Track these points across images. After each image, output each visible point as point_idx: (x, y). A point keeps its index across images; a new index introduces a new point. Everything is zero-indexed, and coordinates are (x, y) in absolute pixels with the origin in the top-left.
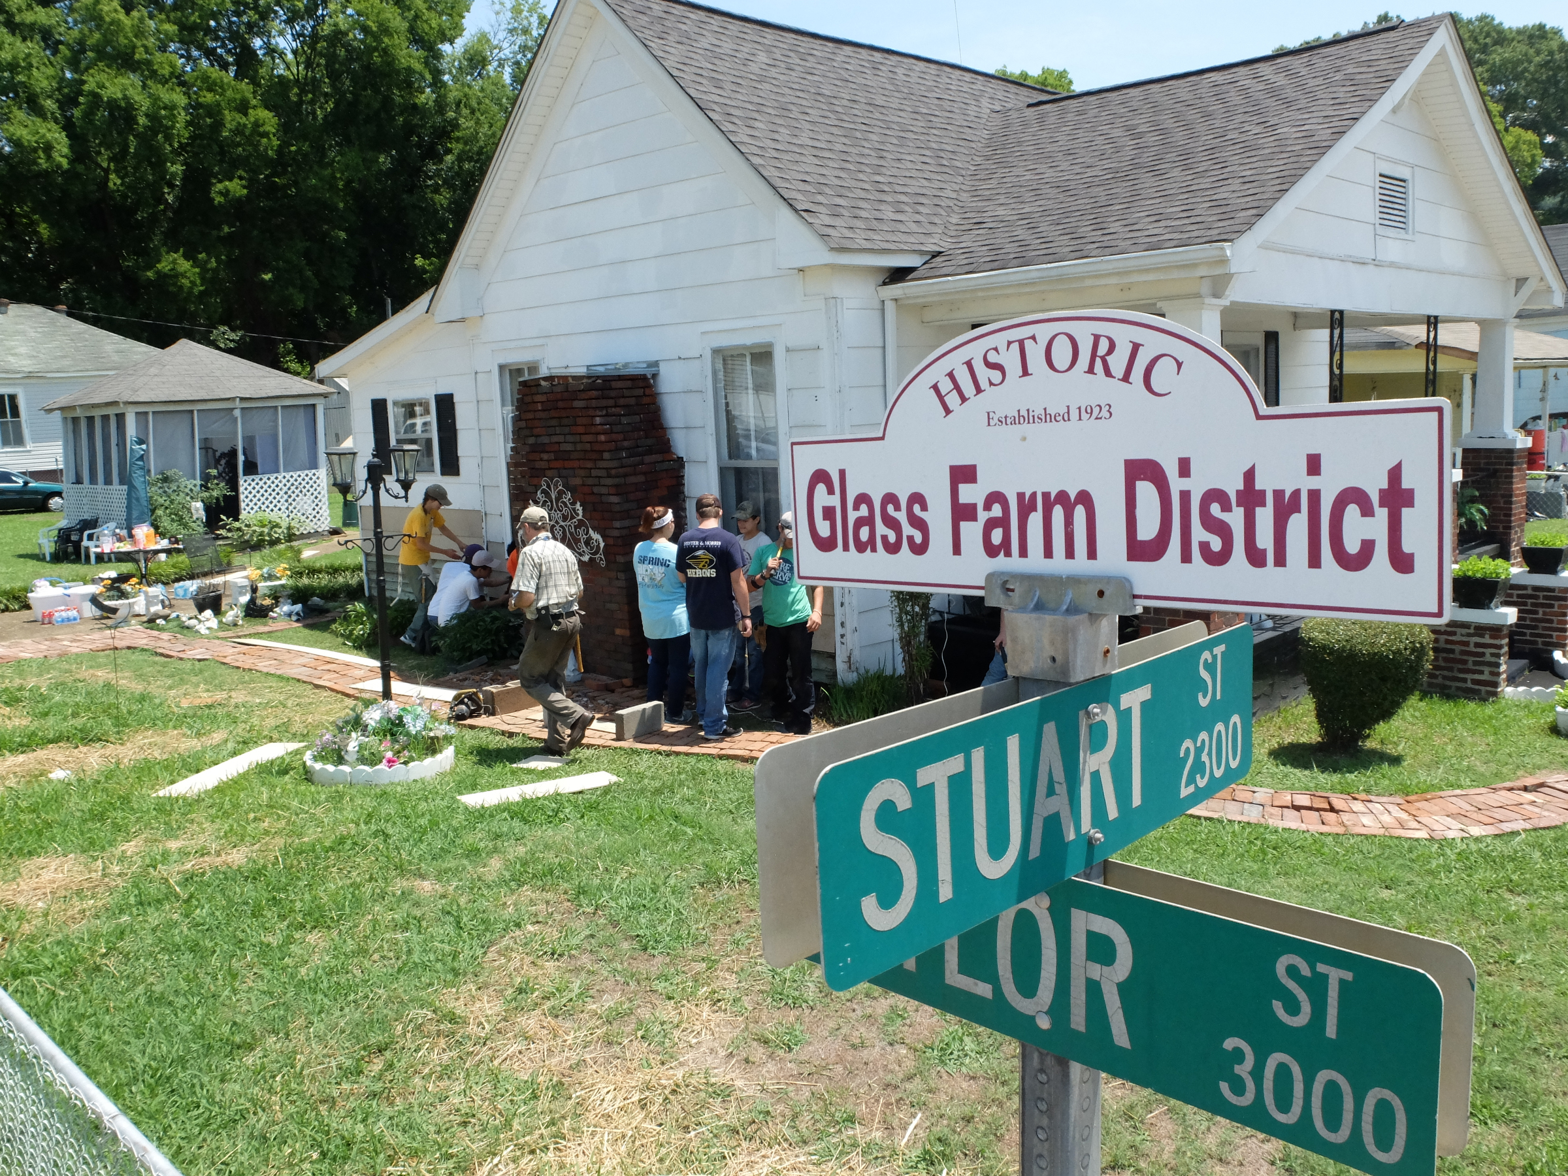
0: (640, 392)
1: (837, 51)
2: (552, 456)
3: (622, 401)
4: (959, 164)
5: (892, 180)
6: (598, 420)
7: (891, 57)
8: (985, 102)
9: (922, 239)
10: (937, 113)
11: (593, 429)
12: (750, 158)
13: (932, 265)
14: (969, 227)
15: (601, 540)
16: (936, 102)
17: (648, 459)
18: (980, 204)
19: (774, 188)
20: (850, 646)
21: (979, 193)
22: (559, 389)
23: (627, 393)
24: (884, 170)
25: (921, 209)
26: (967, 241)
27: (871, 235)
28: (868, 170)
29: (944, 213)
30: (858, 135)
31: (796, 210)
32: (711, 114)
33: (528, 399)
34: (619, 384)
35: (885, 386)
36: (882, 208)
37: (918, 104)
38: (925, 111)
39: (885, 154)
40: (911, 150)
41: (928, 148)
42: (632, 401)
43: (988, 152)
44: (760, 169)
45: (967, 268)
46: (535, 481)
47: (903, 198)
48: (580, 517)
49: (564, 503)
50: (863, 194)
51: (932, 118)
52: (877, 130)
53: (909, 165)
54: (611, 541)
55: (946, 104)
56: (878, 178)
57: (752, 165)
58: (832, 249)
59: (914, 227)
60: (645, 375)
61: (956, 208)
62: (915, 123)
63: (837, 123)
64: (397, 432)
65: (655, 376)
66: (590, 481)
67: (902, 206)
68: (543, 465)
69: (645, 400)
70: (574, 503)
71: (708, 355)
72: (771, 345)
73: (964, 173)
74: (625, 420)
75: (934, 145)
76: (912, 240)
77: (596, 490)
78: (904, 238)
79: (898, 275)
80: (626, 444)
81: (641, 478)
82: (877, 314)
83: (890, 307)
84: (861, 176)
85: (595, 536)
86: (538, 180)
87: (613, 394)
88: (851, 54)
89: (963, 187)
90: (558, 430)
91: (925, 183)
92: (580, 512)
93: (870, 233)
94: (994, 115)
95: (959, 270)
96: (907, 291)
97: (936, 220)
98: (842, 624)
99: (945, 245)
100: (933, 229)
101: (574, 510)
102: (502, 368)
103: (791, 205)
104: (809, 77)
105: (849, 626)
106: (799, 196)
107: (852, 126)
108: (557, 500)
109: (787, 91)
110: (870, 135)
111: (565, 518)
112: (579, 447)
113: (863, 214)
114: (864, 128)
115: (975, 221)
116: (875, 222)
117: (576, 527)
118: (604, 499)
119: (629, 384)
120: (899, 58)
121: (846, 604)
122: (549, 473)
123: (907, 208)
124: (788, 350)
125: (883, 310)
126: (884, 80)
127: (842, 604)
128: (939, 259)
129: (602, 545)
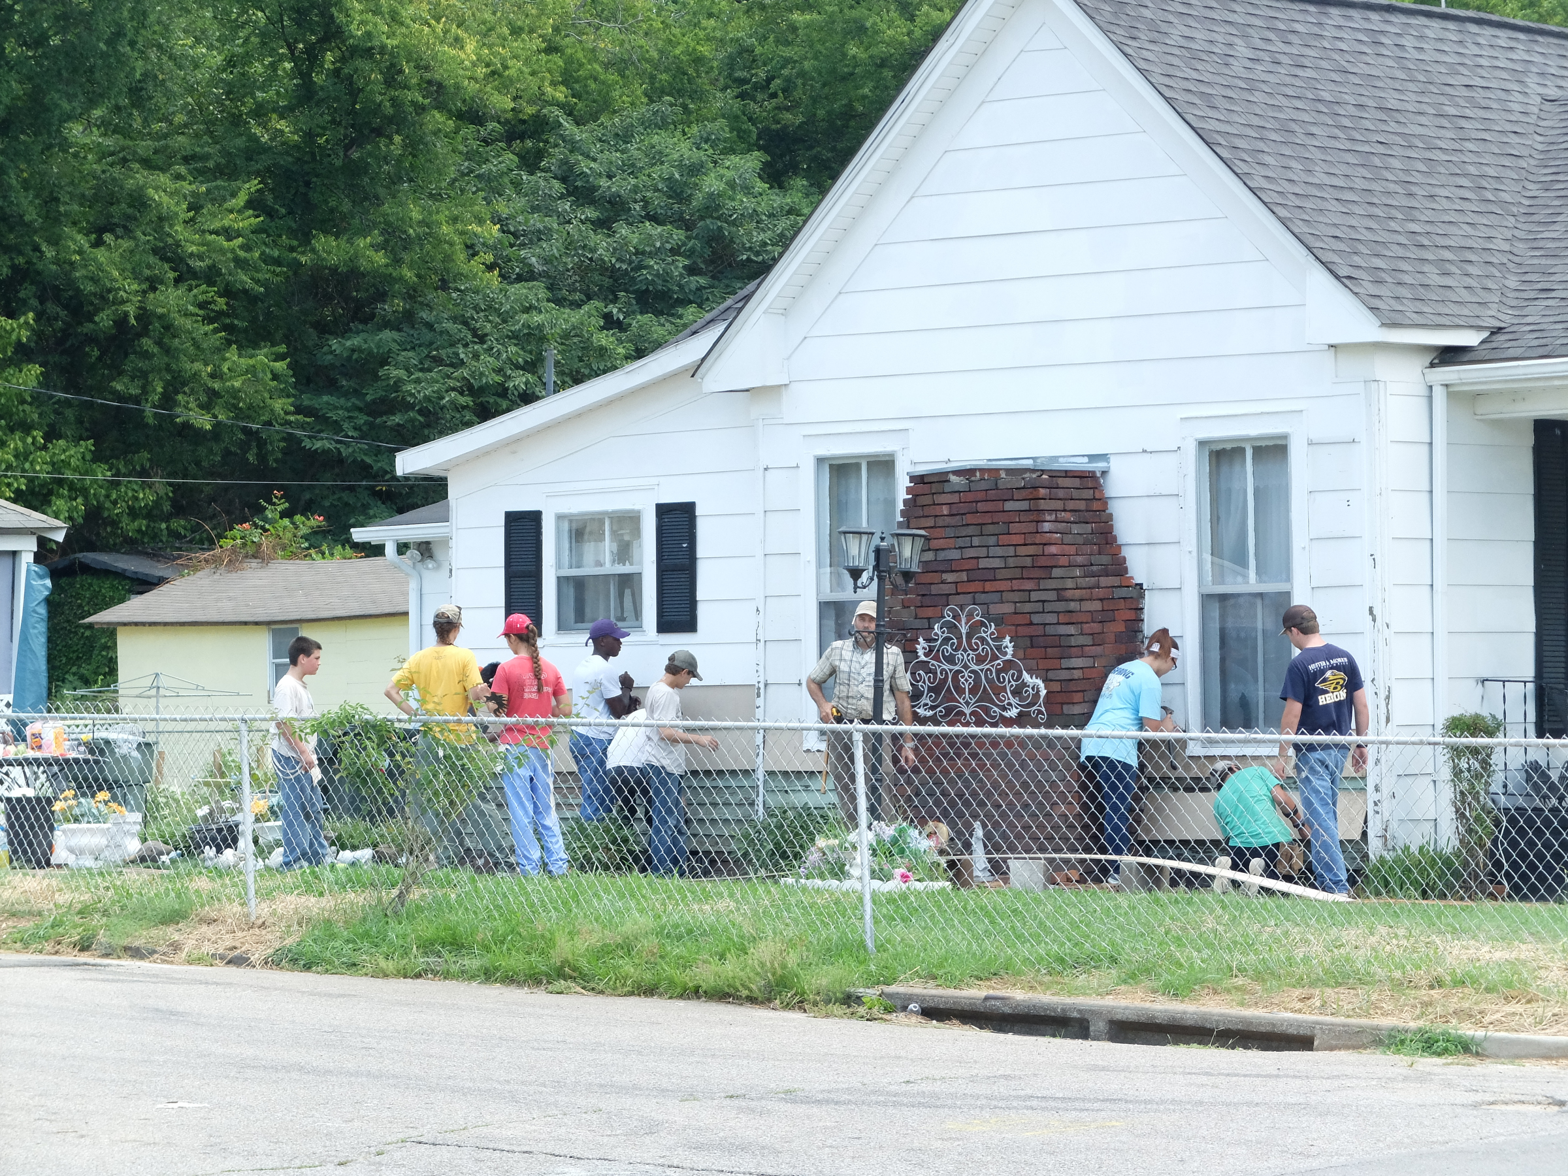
0: (1088, 494)
1: (1325, 20)
2: (964, 576)
3: (1071, 505)
4: (1507, 197)
5: (1428, 228)
6: (1047, 526)
7: (1392, 18)
8: (1532, 81)
9: (1479, 311)
10: (1468, 113)
11: (1038, 539)
12: (1275, 209)
13: (1494, 345)
14: (1533, 295)
15: (1042, 685)
16: (1465, 92)
17: (1104, 581)
18: (1543, 261)
19: (1309, 248)
20: (1386, 815)
21: (1541, 244)
22: (983, 486)
23: (1075, 494)
24: (1417, 214)
25: (1471, 269)
26: (1534, 314)
27: (1420, 306)
28: (1400, 216)
29: (1498, 274)
30: (1377, 161)
31: (1337, 277)
32: (1218, 150)
33: (922, 500)
34: (1067, 482)
35: (1431, 492)
36: (1425, 269)
37: (1443, 99)
38: (1452, 111)
39: (1414, 189)
40: (1444, 180)
41: (1465, 175)
42: (1082, 505)
43: (1544, 175)
44: (1289, 224)
45: (1541, 351)
46: (929, 612)
47: (1447, 255)
48: (1009, 657)
49: (983, 640)
50: (1401, 252)
51: (1463, 123)
52: (1397, 151)
53: (1446, 204)
54: (1056, 687)
55: (1478, 94)
56: (1413, 227)
57: (1279, 218)
58: (1383, 325)
59: (1466, 296)
60: (1094, 472)
61: (1511, 265)
62: (1442, 133)
63: (1348, 145)
64: (559, 565)
65: (1104, 473)
66: (1028, 607)
67: (1448, 265)
68: (946, 589)
69: (1096, 506)
70: (1000, 638)
71: (1191, 449)
72: (1285, 437)
73: (1515, 210)
74: (1076, 529)
75: (1472, 170)
76: (1466, 312)
77: (1036, 619)
78: (1456, 310)
79: (1448, 355)
80: (1080, 559)
81: (1097, 606)
82: (1423, 402)
83: (1439, 394)
84: (1393, 225)
85: (1031, 681)
86: (912, 197)
87: (1061, 493)
88: (1342, 22)
89: (1517, 233)
90: (976, 541)
91: (1469, 230)
92: (1010, 651)
93: (1418, 303)
94: (1547, 106)
95: (1529, 353)
96: (1463, 376)
97: (1490, 285)
98: (1377, 789)
99: (1506, 319)
100: (1487, 297)
101: (999, 648)
102: (820, 461)
103: (1331, 271)
104: (1299, 72)
105: (1386, 791)
106: (1336, 259)
107: (1367, 148)
108: (969, 636)
109: (1284, 102)
110: (1391, 160)
111: (980, 660)
112: (1012, 562)
113: (1407, 279)
114: (1381, 149)
115: (1539, 286)
116: (1421, 289)
117: (998, 672)
118: (1050, 630)
119: (1077, 482)
120: (1403, 19)
121: (1383, 761)
122: (961, 599)
123: (1454, 269)
124: (1311, 443)
125: (1430, 397)
126: (1391, 63)
127: (1378, 761)
128: (1501, 338)
129: (1043, 692)
